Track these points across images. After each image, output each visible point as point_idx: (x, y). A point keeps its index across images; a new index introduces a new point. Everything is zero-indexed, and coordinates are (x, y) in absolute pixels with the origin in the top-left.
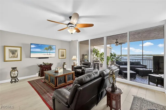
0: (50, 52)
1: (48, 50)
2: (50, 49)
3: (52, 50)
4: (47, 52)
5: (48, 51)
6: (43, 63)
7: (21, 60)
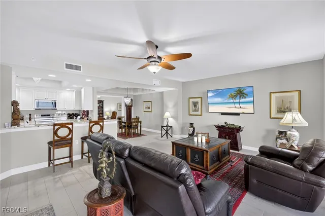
0: (240, 103)
1: (235, 99)
2: (239, 96)
3: (245, 98)
4: (234, 103)
5: (235, 101)
6: (225, 123)
7: (201, 115)
